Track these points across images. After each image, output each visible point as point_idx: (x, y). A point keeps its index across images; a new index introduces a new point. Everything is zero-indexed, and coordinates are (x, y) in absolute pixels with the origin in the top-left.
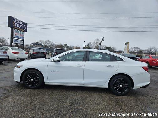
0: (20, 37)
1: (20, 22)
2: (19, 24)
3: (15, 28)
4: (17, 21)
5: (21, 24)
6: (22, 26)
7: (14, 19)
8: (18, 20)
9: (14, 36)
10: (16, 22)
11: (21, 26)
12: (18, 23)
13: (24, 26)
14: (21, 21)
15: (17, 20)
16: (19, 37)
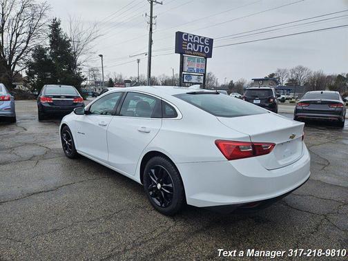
0: (198, 70)
1: (196, 39)
2: (196, 44)
3: (188, 52)
4: (191, 39)
5: (200, 44)
6: (202, 46)
7: (186, 37)
8: (194, 36)
9: (186, 69)
10: (190, 42)
11: (200, 47)
12: (193, 43)
13: (205, 45)
14: (200, 37)
15: (191, 37)
16: (195, 69)
